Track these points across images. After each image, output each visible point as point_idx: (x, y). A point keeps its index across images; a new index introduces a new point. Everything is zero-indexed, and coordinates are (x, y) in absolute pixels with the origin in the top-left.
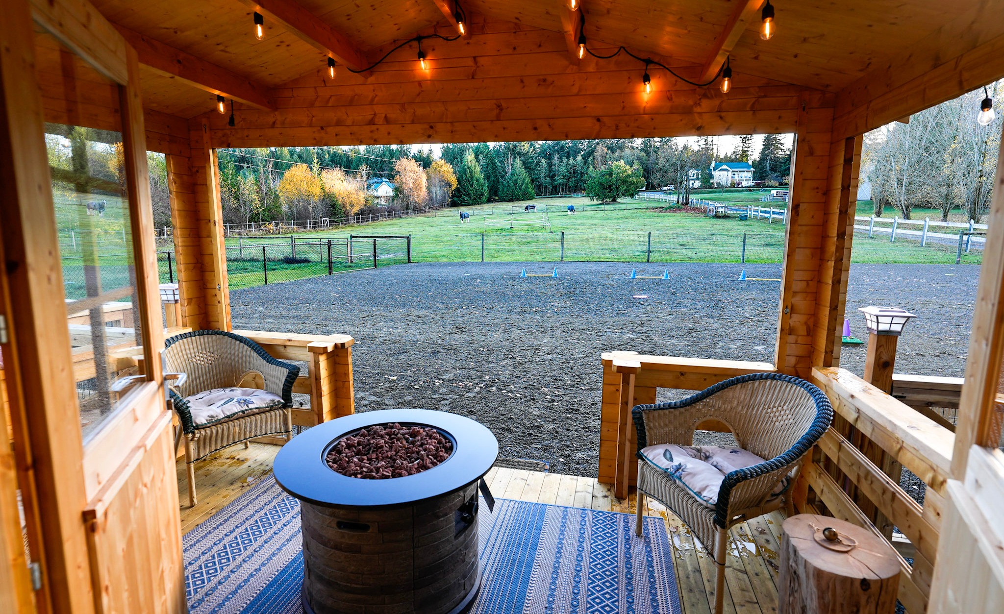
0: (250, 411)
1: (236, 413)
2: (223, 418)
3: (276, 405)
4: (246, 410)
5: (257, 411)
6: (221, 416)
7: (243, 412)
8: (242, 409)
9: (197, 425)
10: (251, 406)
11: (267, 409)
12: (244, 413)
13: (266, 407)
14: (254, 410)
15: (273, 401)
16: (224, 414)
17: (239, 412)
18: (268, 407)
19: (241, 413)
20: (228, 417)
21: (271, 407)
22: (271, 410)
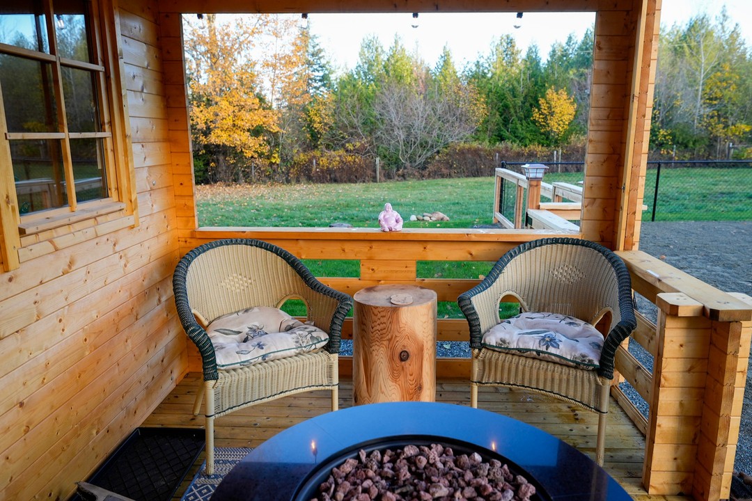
0: (546, 355)
1: (530, 350)
2: (513, 349)
3: (585, 365)
4: (543, 352)
5: (557, 360)
6: (513, 345)
7: (538, 352)
8: (539, 349)
9: (485, 344)
10: (551, 350)
11: (572, 364)
12: (539, 355)
13: (570, 360)
14: (553, 357)
15: (584, 356)
16: (517, 344)
17: (533, 350)
18: (573, 361)
19: (535, 353)
20: (519, 350)
21: (578, 364)
22: (576, 368)
